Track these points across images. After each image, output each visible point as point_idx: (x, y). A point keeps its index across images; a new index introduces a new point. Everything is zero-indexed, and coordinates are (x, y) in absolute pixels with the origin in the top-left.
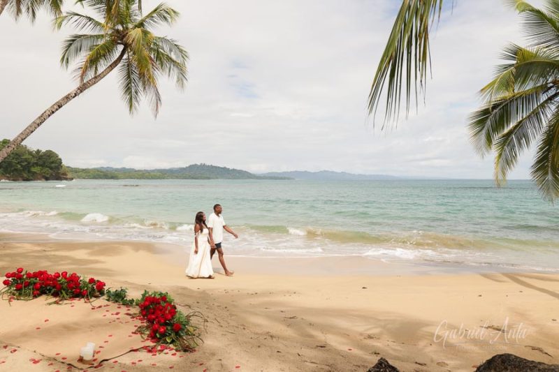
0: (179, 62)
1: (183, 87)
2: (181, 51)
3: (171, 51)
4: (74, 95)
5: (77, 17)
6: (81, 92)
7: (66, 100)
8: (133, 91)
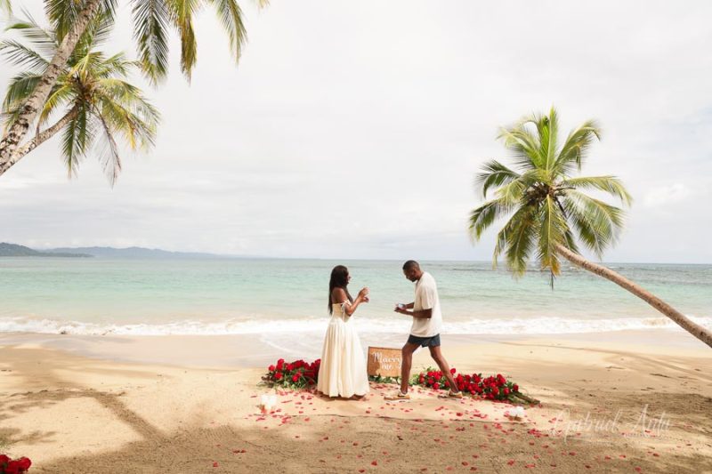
0: (148, 124)
1: (147, 152)
2: (153, 112)
3: (139, 109)
4: (28, 150)
5: (13, 48)
6: (36, 146)
7: (19, 155)
8: (74, 147)
